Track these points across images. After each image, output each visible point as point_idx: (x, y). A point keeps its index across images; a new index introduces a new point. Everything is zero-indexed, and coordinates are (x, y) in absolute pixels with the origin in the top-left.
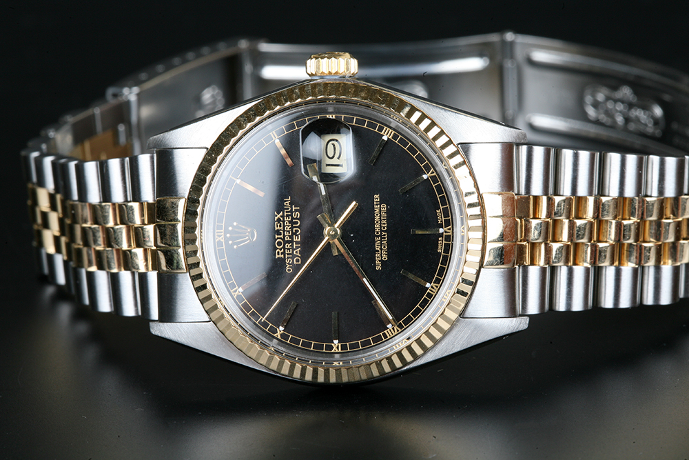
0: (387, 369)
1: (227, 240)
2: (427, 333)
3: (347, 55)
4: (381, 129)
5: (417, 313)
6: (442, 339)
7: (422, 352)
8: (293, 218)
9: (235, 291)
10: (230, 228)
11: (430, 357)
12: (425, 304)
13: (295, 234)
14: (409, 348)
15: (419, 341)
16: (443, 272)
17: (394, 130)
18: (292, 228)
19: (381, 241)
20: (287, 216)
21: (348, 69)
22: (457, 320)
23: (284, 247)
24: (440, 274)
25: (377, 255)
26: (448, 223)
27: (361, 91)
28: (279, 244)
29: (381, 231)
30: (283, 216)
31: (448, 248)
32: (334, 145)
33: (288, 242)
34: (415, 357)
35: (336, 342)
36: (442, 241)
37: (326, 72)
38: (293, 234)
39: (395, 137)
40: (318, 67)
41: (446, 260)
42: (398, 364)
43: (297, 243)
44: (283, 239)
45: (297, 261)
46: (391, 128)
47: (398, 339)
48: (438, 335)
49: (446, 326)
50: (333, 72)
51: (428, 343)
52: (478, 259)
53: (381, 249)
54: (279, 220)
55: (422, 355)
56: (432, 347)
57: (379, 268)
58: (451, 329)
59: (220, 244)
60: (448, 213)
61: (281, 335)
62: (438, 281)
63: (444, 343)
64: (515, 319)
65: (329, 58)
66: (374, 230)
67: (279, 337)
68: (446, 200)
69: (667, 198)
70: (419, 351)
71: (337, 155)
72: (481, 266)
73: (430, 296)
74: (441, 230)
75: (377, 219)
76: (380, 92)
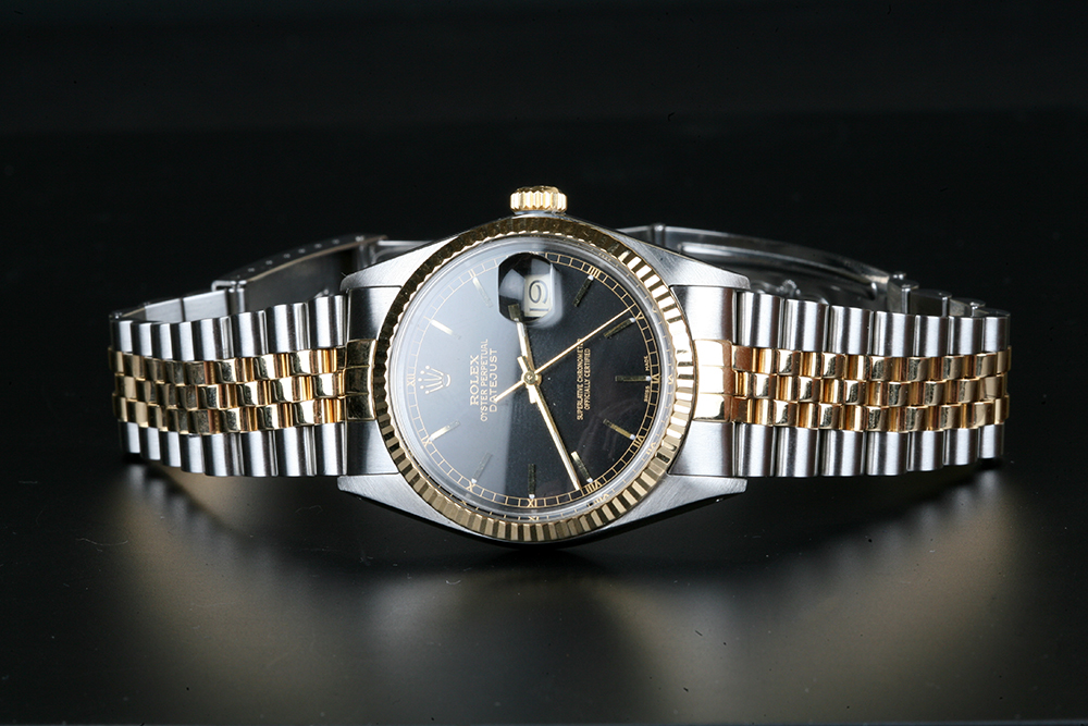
0: (586, 527)
1: (418, 384)
2: (630, 489)
3: (555, 189)
4: (586, 268)
5: (620, 467)
6: (647, 496)
7: (624, 510)
8: (489, 363)
9: (426, 440)
10: (422, 372)
11: (633, 516)
12: (629, 458)
13: (492, 379)
14: (610, 505)
15: (621, 498)
16: (649, 423)
17: (601, 269)
18: (488, 373)
19: (584, 389)
20: (484, 360)
21: (553, 204)
22: (664, 477)
23: (479, 393)
24: (646, 426)
25: (579, 403)
26: (656, 371)
27: (566, 227)
28: (474, 390)
29: (584, 378)
30: (479, 360)
31: (655, 398)
32: (539, 287)
33: (484, 388)
34: (617, 515)
35: (532, 496)
36: (648, 390)
37: (530, 207)
38: (489, 379)
39: (602, 277)
40: (522, 202)
41: (653, 411)
42: (598, 522)
43: (493, 389)
44: (479, 385)
45: (493, 408)
46: (598, 267)
47: (599, 495)
48: (642, 492)
49: (651, 482)
50: (538, 206)
51: (632, 500)
52: (688, 410)
53: (583, 397)
54: (474, 364)
55: (625, 514)
56: (637, 505)
57: (580, 417)
58: (656, 486)
59: (411, 388)
60: (656, 359)
61: (473, 489)
62: (643, 433)
63: (649, 501)
64: (729, 479)
65: (534, 192)
66: (576, 376)
67: (471, 491)
68: (654, 346)
69: (896, 358)
70: (621, 508)
71: (542, 299)
72: (691, 418)
73: (634, 449)
74: (648, 378)
75: (579, 365)
76: (587, 229)
